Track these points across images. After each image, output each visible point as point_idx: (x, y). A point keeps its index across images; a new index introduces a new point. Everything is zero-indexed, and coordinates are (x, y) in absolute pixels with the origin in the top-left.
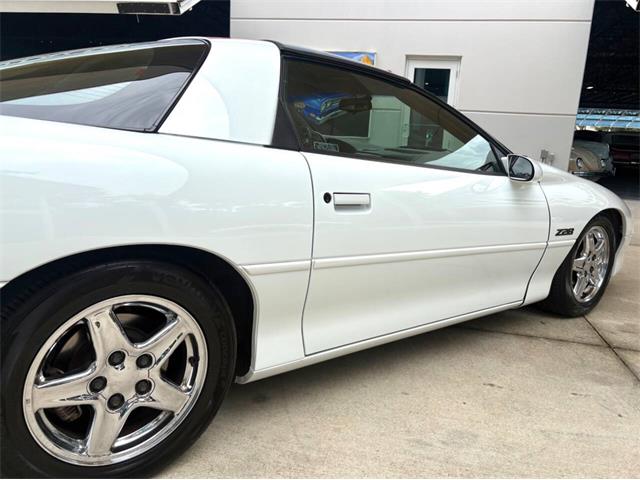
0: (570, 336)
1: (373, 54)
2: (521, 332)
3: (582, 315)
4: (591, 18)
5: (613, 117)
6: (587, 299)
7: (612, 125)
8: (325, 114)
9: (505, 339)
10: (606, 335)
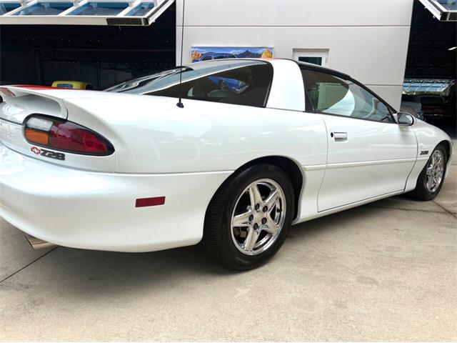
0: (428, 209)
1: (272, 49)
2: (402, 208)
3: (431, 199)
4: (410, 24)
5: (417, 84)
6: (434, 190)
7: (417, 89)
8: (241, 87)
9: (395, 211)
10: (446, 208)
